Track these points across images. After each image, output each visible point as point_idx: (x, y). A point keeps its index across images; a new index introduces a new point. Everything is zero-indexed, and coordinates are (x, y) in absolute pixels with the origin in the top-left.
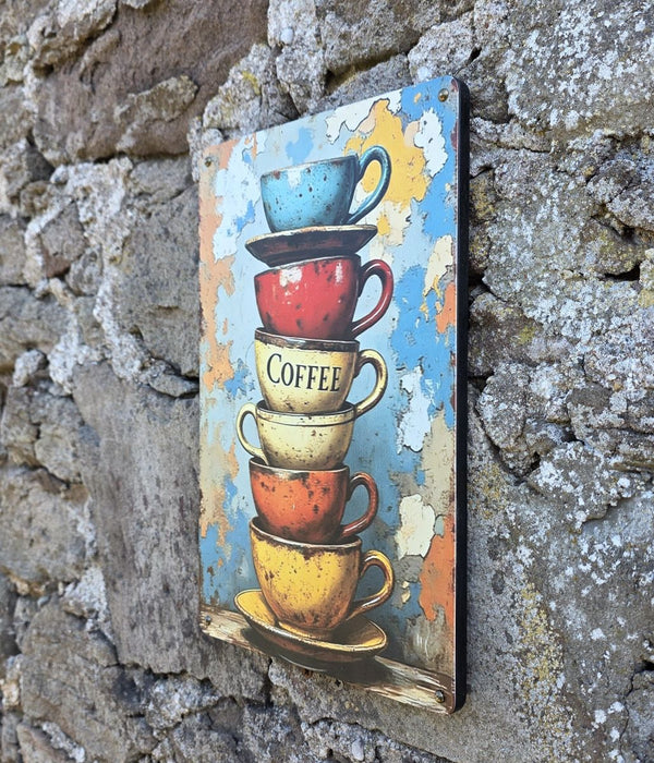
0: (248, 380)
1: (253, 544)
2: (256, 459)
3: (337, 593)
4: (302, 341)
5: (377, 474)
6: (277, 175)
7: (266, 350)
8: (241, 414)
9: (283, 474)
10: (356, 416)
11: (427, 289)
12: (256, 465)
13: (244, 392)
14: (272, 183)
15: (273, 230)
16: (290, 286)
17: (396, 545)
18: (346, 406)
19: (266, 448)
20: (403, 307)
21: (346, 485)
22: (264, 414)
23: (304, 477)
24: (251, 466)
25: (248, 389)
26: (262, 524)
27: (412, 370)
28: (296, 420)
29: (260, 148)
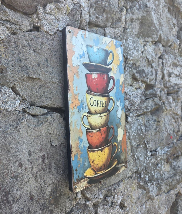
0: (84, 105)
1: (88, 154)
2: (88, 129)
3: (108, 157)
4: (98, 94)
5: (114, 126)
6: (91, 47)
7: (89, 97)
8: (83, 116)
9: (95, 131)
10: (110, 112)
11: (120, 84)
13: (83, 109)
14: (89, 48)
15: (90, 62)
16: (95, 79)
17: (118, 139)
18: (108, 110)
19: (90, 125)
20: (117, 87)
21: (108, 129)
22: (89, 115)
23: (100, 130)
24: (87, 132)
25: (84, 108)
26: (90, 147)
27: (118, 101)
28: (97, 115)
29: (87, 36)
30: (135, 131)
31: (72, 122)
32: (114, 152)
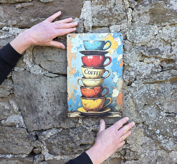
0: (80, 74)
1: (81, 100)
2: (82, 86)
3: (101, 104)
4: (93, 68)
5: (108, 87)
6: (87, 41)
7: (84, 69)
8: (78, 79)
9: (88, 88)
10: (104, 79)
11: (118, 61)
12: (82, 87)
13: (79, 76)
14: (86, 42)
15: (86, 50)
16: (90, 59)
17: (112, 96)
18: (102, 77)
19: (84, 85)
20: (113, 63)
21: (102, 89)
22: (83, 79)
23: (93, 88)
24: (81, 88)
25: (80, 75)
26: (84, 97)
27: (115, 72)
28: (92, 80)
29: (83, 36)
30: (142, 94)
31: (69, 81)
32: (108, 103)
